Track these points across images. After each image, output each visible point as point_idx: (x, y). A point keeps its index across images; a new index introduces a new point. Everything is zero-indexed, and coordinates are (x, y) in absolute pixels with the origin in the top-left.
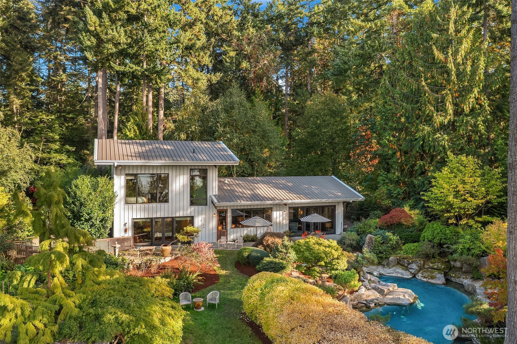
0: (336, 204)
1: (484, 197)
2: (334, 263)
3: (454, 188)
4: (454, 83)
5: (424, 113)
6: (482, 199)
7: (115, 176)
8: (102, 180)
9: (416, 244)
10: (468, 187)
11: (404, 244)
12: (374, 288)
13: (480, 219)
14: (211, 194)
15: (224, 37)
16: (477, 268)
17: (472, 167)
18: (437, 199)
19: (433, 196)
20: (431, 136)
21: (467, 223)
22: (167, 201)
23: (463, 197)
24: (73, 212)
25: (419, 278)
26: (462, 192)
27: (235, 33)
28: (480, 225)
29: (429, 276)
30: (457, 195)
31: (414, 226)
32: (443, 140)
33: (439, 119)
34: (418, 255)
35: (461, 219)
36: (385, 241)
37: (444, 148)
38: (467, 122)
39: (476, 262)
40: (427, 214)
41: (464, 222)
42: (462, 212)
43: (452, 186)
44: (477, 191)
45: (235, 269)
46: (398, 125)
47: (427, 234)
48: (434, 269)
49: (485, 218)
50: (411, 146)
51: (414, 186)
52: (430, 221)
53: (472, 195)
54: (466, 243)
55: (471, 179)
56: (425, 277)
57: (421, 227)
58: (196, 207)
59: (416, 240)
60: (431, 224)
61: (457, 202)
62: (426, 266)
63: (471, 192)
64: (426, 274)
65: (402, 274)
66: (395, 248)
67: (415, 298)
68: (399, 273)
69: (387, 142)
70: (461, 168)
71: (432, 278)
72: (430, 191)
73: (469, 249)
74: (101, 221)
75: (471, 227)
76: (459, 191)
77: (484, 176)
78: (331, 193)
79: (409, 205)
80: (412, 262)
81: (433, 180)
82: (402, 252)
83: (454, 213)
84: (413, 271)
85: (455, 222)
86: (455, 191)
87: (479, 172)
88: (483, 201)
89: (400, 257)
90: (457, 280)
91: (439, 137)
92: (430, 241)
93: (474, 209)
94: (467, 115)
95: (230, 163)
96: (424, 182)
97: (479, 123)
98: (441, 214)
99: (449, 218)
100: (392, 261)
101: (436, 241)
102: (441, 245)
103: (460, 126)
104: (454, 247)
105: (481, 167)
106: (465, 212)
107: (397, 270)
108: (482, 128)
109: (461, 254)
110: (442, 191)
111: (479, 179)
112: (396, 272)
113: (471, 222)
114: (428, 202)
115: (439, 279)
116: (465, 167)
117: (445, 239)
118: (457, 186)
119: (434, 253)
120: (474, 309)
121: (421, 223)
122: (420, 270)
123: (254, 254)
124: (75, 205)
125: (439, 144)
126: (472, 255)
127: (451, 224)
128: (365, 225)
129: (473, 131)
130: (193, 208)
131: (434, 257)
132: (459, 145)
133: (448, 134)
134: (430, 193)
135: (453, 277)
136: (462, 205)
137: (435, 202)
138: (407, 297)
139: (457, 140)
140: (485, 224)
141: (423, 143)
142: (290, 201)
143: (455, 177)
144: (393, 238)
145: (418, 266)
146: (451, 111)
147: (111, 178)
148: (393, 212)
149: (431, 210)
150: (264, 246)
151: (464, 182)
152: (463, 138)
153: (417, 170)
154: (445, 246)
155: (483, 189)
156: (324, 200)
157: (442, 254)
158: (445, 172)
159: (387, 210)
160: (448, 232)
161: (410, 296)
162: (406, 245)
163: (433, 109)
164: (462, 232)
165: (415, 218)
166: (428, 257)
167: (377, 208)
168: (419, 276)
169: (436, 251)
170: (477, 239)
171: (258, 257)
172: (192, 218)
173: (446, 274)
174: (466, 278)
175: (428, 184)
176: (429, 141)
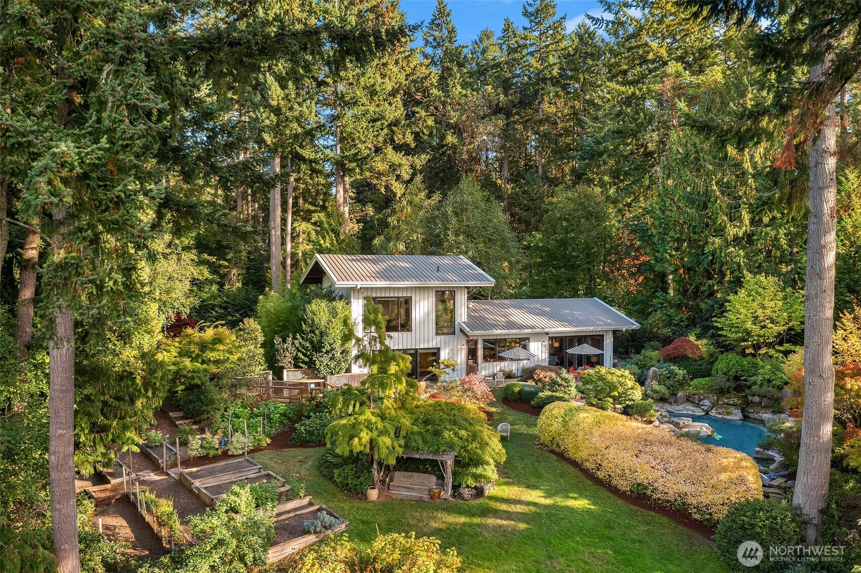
0: (604, 333)
1: (786, 323)
2: (629, 393)
3: (752, 313)
4: (751, 187)
5: (715, 223)
6: (784, 325)
7: (352, 300)
8: (339, 305)
9: (707, 379)
10: (768, 312)
11: (692, 379)
12: (668, 422)
13: (781, 348)
14: (459, 321)
15: (418, 97)
16: (778, 400)
17: (772, 289)
18: (732, 326)
19: (727, 322)
20: (723, 251)
21: (767, 352)
22: (410, 330)
23: (762, 324)
24: (312, 342)
25: (713, 414)
26: (761, 318)
27: (435, 91)
28: (781, 355)
29: (724, 412)
30: (756, 321)
31: (703, 359)
32: (738, 256)
33: (732, 231)
34: (711, 390)
35: (759, 348)
36: (672, 374)
37: (739, 265)
38: (767, 234)
39: (777, 394)
40: (718, 345)
41: (763, 351)
42: (762, 340)
43: (750, 311)
44: (779, 316)
45: (505, 406)
46: (681, 235)
47: (720, 365)
48: (730, 405)
49: (787, 346)
50: (697, 261)
51: (701, 311)
52: (722, 352)
53: (773, 321)
54: (766, 373)
55: (772, 303)
56: (719, 414)
57: (712, 359)
58: (443, 337)
59: (707, 374)
60: (724, 356)
61: (755, 329)
62: (720, 402)
63: (771, 318)
64: (721, 411)
65: (693, 411)
66: (682, 384)
67: (712, 432)
68: (689, 410)
69: (668, 257)
70: (760, 290)
71: (728, 414)
72: (725, 317)
73: (769, 381)
74: (342, 353)
75: (771, 357)
76: (758, 316)
77: (786, 299)
78: (599, 320)
79: (695, 334)
80: (704, 398)
81: (727, 304)
82: (691, 388)
83: (752, 342)
84: (705, 408)
85: (753, 352)
86: (753, 317)
87: (781, 294)
88: (785, 328)
89: (689, 393)
90: (756, 416)
91: (732, 252)
92: (725, 374)
93: (775, 337)
94: (766, 226)
95: (484, 284)
96: (713, 306)
97: (779, 236)
98: (736, 343)
99: (747, 347)
100: (680, 397)
101: (732, 373)
102: (737, 378)
103: (758, 240)
104: (753, 379)
105: (783, 290)
106: (765, 340)
107: (687, 407)
108: (783, 242)
109: (761, 386)
110: (739, 316)
111: (781, 303)
112: (686, 409)
113: (772, 352)
114: (722, 329)
115: (736, 414)
116: (764, 288)
117: (742, 371)
118: (756, 311)
119: (729, 387)
120: (776, 428)
121: (711, 355)
122: (714, 406)
123: (527, 389)
124: (315, 334)
125: (732, 260)
126: (773, 387)
127: (748, 354)
128: (644, 357)
129: (774, 246)
130: (439, 338)
131: (728, 392)
132: (756, 261)
133: (743, 248)
134: (723, 319)
135: (751, 412)
136: (762, 332)
137: (730, 330)
138: (705, 430)
139: (754, 256)
140: (786, 353)
141: (713, 259)
142: (553, 330)
143: (753, 300)
144: (680, 372)
145: (711, 402)
146: (747, 222)
147: (348, 303)
148: (677, 342)
149: (724, 339)
150: (534, 380)
151: (764, 307)
152: (762, 253)
153: (705, 291)
154: (742, 378)
155: (785, 314)
156: (591, 328)
157: (739, 389)
158: (742, 295)
159: (666, 341)
160: (745, 363)
161: (707, 428)
162: (695, 380)
163: (726, 218)
164: (761, 363)
165: (704, 349)
166: (722, 392)
167: (654, 338)
168: (713, 413)
169: (733, 384)
170: (778, 369)
171: (532, 392)
172: (439, 349)
173: (743, 410)
174: (766, 413)
175: (721, 308)
176: (721, 256)
